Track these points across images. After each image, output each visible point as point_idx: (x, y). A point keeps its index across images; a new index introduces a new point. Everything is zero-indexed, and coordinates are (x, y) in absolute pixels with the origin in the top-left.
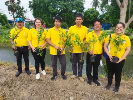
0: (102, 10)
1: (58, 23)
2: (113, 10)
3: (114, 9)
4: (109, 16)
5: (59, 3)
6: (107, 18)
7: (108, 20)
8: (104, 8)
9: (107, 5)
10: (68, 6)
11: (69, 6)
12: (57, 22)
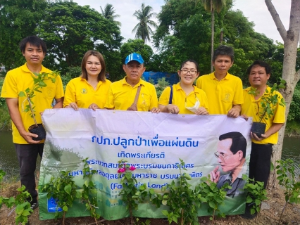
0: (157, 45)
1: (35, 53)
2: (181, 47)
3: (184, 45)
4: (174, 59)
5: (64, 20)
6: (171, 61)
7: (174, 66)
8: (161, 42)
9: (167, 36)
10: (85, 30)
11: (89, 31)
12: (31, 50)
